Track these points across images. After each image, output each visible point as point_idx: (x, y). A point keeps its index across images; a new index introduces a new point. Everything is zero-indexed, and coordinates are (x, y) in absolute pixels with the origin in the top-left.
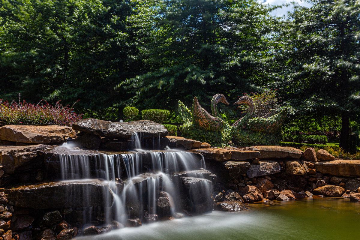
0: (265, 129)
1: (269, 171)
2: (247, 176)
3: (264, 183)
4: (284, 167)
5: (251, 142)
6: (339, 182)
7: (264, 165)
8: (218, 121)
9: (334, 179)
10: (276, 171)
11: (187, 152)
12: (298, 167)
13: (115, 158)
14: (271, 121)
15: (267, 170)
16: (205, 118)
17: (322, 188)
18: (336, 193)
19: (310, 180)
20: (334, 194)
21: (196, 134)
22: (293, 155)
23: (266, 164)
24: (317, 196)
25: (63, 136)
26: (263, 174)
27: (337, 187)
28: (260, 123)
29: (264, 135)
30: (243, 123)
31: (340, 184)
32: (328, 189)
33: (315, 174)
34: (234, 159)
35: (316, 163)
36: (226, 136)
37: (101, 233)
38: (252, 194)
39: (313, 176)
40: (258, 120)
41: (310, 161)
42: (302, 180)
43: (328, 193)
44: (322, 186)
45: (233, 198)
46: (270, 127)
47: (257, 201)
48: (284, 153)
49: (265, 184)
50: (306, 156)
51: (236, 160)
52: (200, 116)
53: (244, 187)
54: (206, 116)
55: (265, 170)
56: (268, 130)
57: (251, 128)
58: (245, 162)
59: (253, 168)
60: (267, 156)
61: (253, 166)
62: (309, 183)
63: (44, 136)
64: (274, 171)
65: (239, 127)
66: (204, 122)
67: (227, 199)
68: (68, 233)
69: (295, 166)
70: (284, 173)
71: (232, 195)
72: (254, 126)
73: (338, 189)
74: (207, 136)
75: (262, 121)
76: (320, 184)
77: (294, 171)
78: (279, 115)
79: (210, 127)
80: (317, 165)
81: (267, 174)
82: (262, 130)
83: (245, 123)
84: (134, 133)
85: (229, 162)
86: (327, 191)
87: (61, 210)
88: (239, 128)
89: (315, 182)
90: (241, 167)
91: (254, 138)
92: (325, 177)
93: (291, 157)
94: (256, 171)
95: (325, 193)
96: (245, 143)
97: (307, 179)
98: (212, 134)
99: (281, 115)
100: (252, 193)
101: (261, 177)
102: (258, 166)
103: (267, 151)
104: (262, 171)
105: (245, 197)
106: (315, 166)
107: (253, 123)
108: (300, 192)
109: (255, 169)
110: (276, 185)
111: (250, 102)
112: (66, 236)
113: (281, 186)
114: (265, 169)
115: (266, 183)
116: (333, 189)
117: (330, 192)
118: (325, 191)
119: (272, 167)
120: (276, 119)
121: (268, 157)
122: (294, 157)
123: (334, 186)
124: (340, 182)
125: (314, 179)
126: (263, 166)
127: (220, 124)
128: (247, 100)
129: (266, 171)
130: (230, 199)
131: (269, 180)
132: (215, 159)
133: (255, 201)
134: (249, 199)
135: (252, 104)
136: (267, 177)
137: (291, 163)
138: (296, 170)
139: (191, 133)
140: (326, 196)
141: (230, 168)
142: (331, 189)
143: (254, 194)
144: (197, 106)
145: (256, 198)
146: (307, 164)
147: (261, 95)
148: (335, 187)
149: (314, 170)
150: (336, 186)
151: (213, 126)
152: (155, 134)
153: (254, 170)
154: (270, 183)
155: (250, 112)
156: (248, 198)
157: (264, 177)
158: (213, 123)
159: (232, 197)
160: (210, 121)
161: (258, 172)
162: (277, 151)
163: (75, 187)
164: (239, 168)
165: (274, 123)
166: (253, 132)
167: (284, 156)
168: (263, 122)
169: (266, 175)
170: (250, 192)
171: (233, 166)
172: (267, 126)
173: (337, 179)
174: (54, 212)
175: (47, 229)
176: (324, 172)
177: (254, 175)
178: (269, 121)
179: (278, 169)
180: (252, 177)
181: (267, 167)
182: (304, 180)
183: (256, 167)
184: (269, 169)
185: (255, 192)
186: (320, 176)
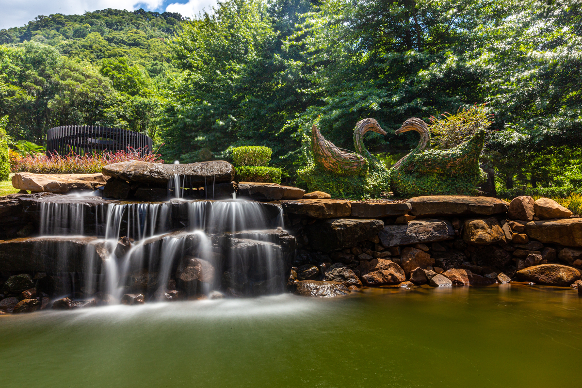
0: (443, 168)
1: (425, 235)
2: (380, 244)
3: (414, 255)
4: (459, 230)
5: (418, 191)
6: (573, 259)
7: (416, 226)
8: (355, 159)
9: (565, 252)
10: (440, 237)
11: (252, 203)
12: (480, 230)
13: (126, 210)
14: (453, 155)
15: (420, 234)
16: (330, 155)
17: (532, 269)
18: (557, 278)
19: (515, 254)
20: (554, 280)
21: (319, 181)
22: (475, 208)
23: (420, 224)
24: (520, 283)
25: (91, 184)
26: (412, 241)
27: (562, 267)
28: (433, 160)
29: (444, 178)
30: (408, 162)
31: (574, 263)
32: (542, 271)
33: (526, 244)
34: (357, 215)
35: (528, 223)
36: (375, 183)
37: (73, 308)
38: (381, 273)
39: (521, 246)
40: (431, 154)
41: (519, 219)
42: (499, 254)
43: (542, 278)
44: (534, 265)
45: (339, 277)
46: (451, 164)
47: (389, 283)
48: (459, 206)
49: (414, 258)
50: (512, 212)
51: (360, 216)
52: (322, 153)
53: (370, 260)
54: (333, 153)
56: (450, 170)
57: (419, 168)
58: (372, 220)
59: (394, 230)
60: (429, 212)
61: (394, 227)
62: (514, 259)
63: (60, 184)
64: (435, 237)
65: (401, 168)
66: (330, 162)
67: (328, 277)
68: (26, 303)
69: (476, 227)
70: (461, 240)
71: (338, 272)
72: (424, 165)
73: (563, 272)
74: (339, 183)
75: (436, 155)
76: (531, 262)
77: (472, 235)
78: (470, 143)
79: (341, 169)
80: (530, 226)
81: (420, 240)
82: (438, 170)
83: (411, 162)
84: (174, 176)
85: (342, 220)
86: (542, 273)
87: (32, 274)
88: (401, 171)
89: (524, 258)
90: (361, 228)
91: (424, 184)
92: (548, 249)
93: (472, 212)
94: (398, 235)
95: (537, 278)
96: (408, 194)
97: (511, 252)
98: (346, 180)
99: (472, 143)
100: (380, 270)
101: (408, 245)
102: (403, 227)
103: (428, 203)
104: (411, 236)
105: (365, 276)
106: (526, 229)
107: (422, 161)
108: (488, 274)
109: (397, 231)
110: (441, 260)
111: (420, 126)
112: (24, 307)
113: (449, 262)
114: (416, 233)
115: (417, 256)
116: (554, 271)
117: (546, 275)
118: (537, 275)
119: (431, 229)
120: (462, 150)
121: (431, 213)
122: (477, 212)
123: (555, 265)
124: (576, 258)
125: (521, 253)
126: (413, 228)
127: (359, 163)
128: (416, 124)
129: (417, 237)
130: (333, 278)
131: (425, 252)
132: (308, 213)
133: (384, 283)
134: (372, 279)
135: (424, 130)
136: (419, 246)
137: (471, 223)
138: (475, 235)
139: (313, 179)
140: (538, 282)
141: (339, 228)
142: (550, 272)
143: (384, 272)
144: (318, 139)
145: (386, 279)
146: (511, 225)
147: (458, 115)
148: (558, 267)
149: (523, 236)
150: (559, 265)
151: (347, 167)
152: (208, 177)
153: (395, 234)
154: (428, 256)
155: (422, 144)
156: (370, 278)
157: (414, 246)
158: (346, 163)
159: (337, 274)
160: (340, 160)
161: (403, 237)
162: (446, 202)
163: (47, 243)
164: (358, 229)
165: (458, 157)
166: (424, 175)
167: (459, 211)
168: (438, 157)
169: (417, 243)
170: (377, 269)
171: (345, 225)
172: (445, 163)
173: (570, 253)
174: (20, 276)
175: (12, 296)
176: (545, 239)
177: (395, 242)
178: (448, 154)
179: (444, 232)
180: (390, 245)
181: (420, 229)
182: (503, 253)
183: (399, 229)
184: (424, 233)
185: (387, 269)
186: (534, 247)
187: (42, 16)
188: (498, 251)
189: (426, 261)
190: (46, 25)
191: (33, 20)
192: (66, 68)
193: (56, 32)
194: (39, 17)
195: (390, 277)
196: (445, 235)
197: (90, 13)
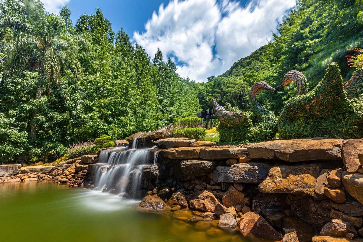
1: (238, 177)
7: (235, 168)
15: (235, 175)
23: (238, 167)
26: (229, 181)
34: (202, 157)
38: (199, 201)
42: (314, 209)
55: (233, 175)
59: (221, 170)
60: (256, 156)
61: (222, 168)
64: (245, 179)
71: (177, 195)
79: (229, 124)
81: (234, 181)
94: (223, 174)
100: (200, 199)
102: (227, 168)
104: (229, 176)
113: (259, 205)
115: (232, 194)
119: (243, 172)
127: (240, 118)
129: (233, 177)
131: (240, 191)
136: (235, 185)
141: (183, 166)
145: (199, 206)
151: (231, 122)
153: (221, 173)
154: (242, 196)
156: (192, 203)
157: (231, 184)
161: (225, 176)
164: (192, 168)
177: (221, 179)
179: (254, 176)
180: (218, 182)
181: (237, 171)
182: (319, 209)
183: (224, 170)
184: (238, 175)
185: (203, 199)
186: (352, 212)
187: (235, 62)
188: (314, 205)
189: (240, 199)
190: (237, 65)
191: (232, 65)
192: (228, 84)
193: (241, 67)
194: (234, 63)
195: (202, 206)
196: (254, 179)
197: (253, 53)
